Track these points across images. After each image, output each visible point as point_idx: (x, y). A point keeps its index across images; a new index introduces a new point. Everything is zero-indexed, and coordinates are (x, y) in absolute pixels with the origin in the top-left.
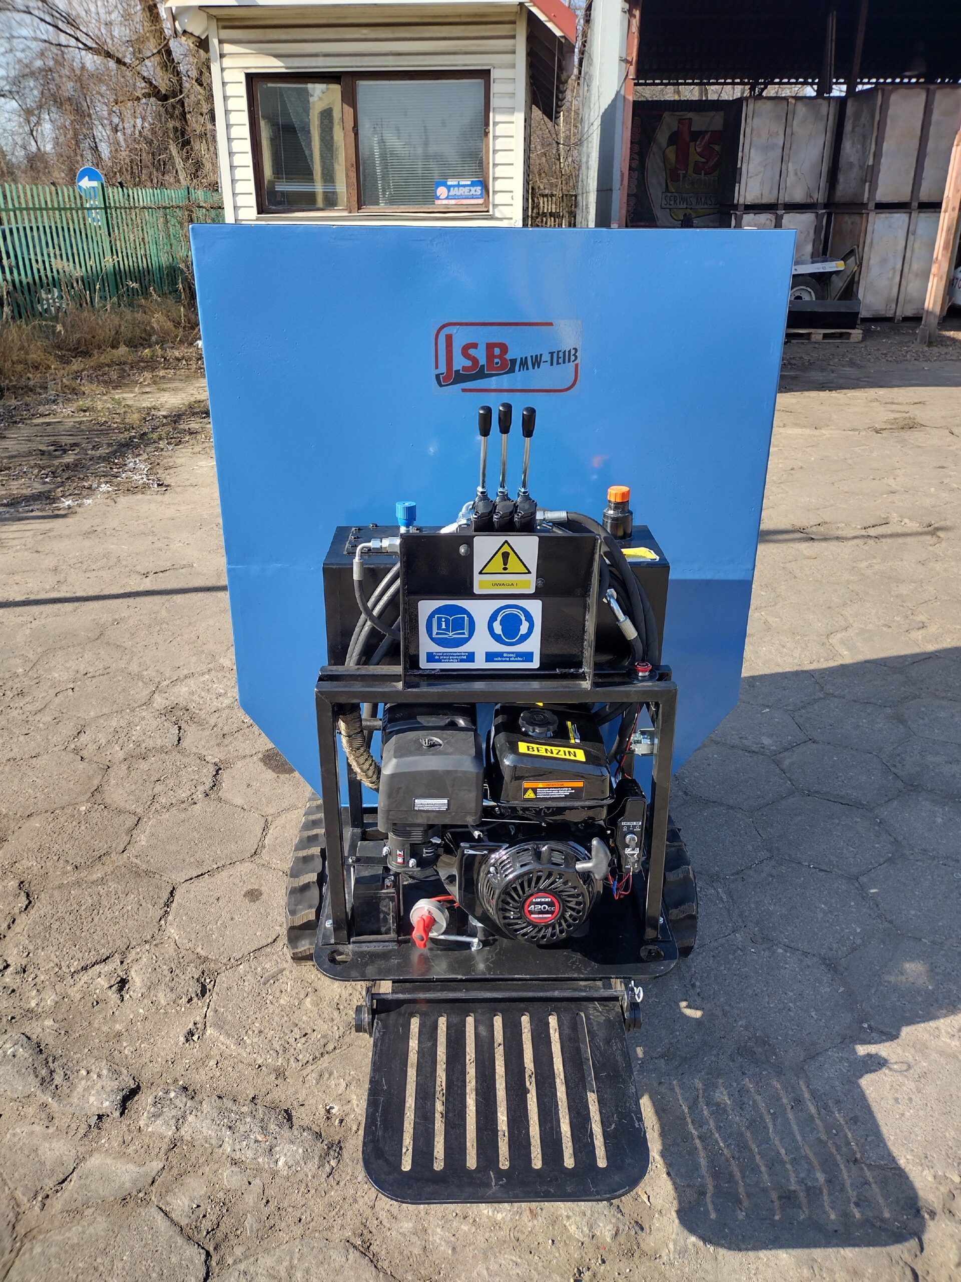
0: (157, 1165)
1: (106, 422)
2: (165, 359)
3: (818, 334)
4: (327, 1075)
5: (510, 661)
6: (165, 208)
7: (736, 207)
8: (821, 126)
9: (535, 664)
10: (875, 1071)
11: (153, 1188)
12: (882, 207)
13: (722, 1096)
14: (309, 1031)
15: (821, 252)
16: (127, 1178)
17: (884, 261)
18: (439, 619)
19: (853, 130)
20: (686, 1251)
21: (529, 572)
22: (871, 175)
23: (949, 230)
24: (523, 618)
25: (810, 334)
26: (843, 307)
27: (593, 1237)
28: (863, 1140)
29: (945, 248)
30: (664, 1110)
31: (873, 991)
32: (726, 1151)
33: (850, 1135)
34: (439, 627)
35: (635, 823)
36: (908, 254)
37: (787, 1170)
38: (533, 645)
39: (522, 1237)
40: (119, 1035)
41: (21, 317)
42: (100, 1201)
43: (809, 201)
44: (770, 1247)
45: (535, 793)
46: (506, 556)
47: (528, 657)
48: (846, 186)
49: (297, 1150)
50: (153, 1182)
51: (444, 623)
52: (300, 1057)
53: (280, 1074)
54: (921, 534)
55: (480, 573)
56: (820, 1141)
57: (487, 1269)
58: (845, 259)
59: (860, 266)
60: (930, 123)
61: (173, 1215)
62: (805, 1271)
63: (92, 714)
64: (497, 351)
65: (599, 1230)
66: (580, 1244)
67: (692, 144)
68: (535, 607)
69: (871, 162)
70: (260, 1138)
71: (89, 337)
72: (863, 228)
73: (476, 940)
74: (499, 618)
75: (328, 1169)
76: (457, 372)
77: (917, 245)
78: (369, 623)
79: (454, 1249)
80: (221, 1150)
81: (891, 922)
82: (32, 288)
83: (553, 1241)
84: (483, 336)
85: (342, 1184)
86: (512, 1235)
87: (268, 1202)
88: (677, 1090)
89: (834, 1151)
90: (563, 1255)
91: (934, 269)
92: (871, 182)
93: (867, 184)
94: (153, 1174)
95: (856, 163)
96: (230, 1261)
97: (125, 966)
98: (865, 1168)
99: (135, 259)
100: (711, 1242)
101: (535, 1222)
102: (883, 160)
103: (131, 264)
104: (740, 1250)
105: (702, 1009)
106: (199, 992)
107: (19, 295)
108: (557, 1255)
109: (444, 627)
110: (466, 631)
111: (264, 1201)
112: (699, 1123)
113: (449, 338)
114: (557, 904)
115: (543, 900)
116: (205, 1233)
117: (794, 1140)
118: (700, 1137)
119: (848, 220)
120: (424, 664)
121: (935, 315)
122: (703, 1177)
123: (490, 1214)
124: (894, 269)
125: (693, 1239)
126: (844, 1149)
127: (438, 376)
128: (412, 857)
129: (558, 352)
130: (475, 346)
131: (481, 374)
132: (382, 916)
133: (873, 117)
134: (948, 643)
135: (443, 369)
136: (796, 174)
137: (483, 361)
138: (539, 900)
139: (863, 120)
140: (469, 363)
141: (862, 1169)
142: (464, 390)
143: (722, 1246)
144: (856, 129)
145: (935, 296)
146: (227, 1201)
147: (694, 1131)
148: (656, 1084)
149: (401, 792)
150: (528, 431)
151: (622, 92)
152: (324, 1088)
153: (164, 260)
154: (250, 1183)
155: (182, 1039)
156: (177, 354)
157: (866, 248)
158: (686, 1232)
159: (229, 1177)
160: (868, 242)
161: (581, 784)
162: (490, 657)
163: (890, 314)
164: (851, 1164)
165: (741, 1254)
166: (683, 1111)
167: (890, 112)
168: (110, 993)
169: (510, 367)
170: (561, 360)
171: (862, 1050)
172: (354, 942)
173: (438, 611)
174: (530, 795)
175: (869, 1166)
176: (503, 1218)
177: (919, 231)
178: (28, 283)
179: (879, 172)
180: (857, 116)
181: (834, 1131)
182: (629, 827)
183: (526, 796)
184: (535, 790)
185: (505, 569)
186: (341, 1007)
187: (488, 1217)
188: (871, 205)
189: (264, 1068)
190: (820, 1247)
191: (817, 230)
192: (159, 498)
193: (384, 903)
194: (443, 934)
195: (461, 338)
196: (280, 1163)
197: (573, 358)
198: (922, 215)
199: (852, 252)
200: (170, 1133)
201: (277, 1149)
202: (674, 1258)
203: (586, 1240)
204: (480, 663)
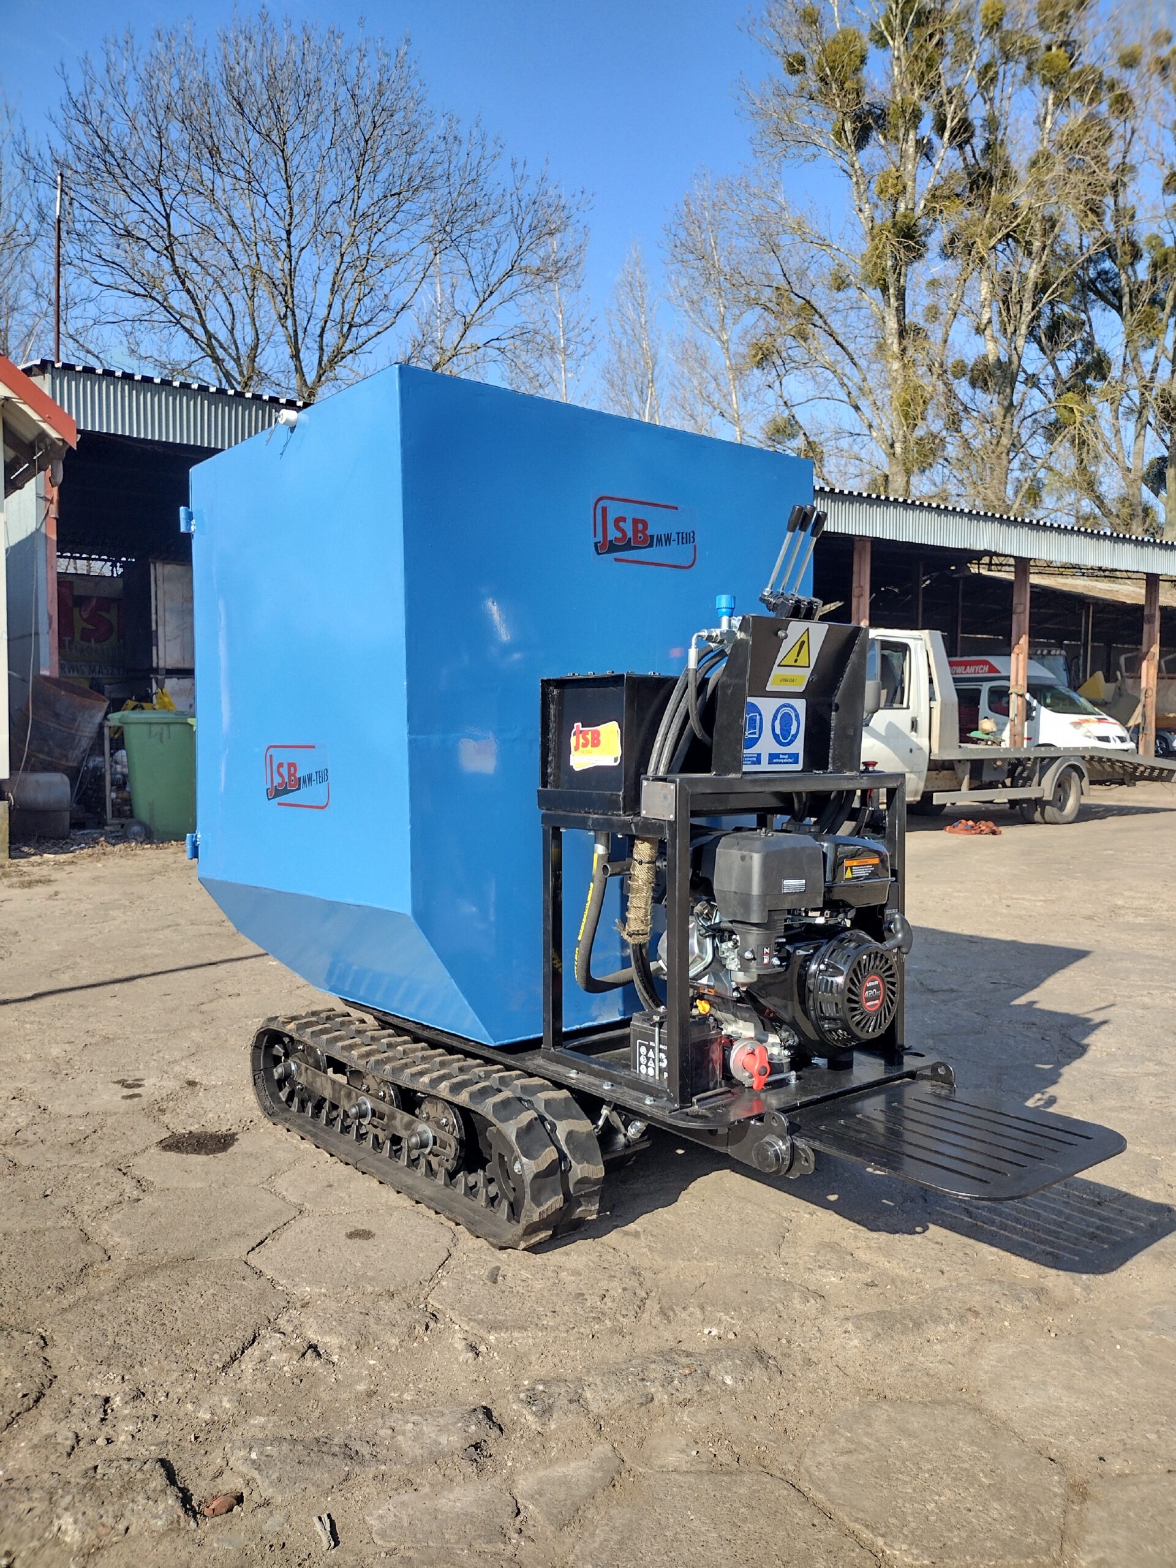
4: (670, 1313)
5: (784, 763)
7: (156, 671)
9: (799, 767)
14: (604, 1292)
21: (810, 666)
24: (794, 718)
38: (799, 745)
45: (852, 871)
46: (802, 644)
47: (794, 757)
49: (734, 1364)
50: (622, 1460)
52: (624, 1312)
55: (779, 665)
64: (640, 526)
67: (76, 610)
68: (802, 706)
73: (792, 1075)
74: (779, 718)
75: (773, 1368)
76: (611, 541)
84: (631, 512)
85: (798, 1374)
110: (757, 731)
111: (751, 1418)
113: (604, 510)
114: (881, 987)
115: (873, 984)
127: (596, 544)
129: (683, 533)
130: (623, 519)
131: (628, 547)
135: (600, 538)
137: (630, 534)
138: (871, 984)
140: (620, 535)
142: (616, 560)
146: (717, 1435)
149: (774, 872)
151: (43, 530)
155: (469, 1356)
161: (876, 860)
162: (773, 758)
169: (650, 542)
170: (684, 541)
174: (849, 874)
183: (847, 876)
184: (851, 868)
185: (796, 661)
195: (615, 510)
196: (729, 1382)
197: (692, 540)
201: (713, 1372)
204: (765, 766)
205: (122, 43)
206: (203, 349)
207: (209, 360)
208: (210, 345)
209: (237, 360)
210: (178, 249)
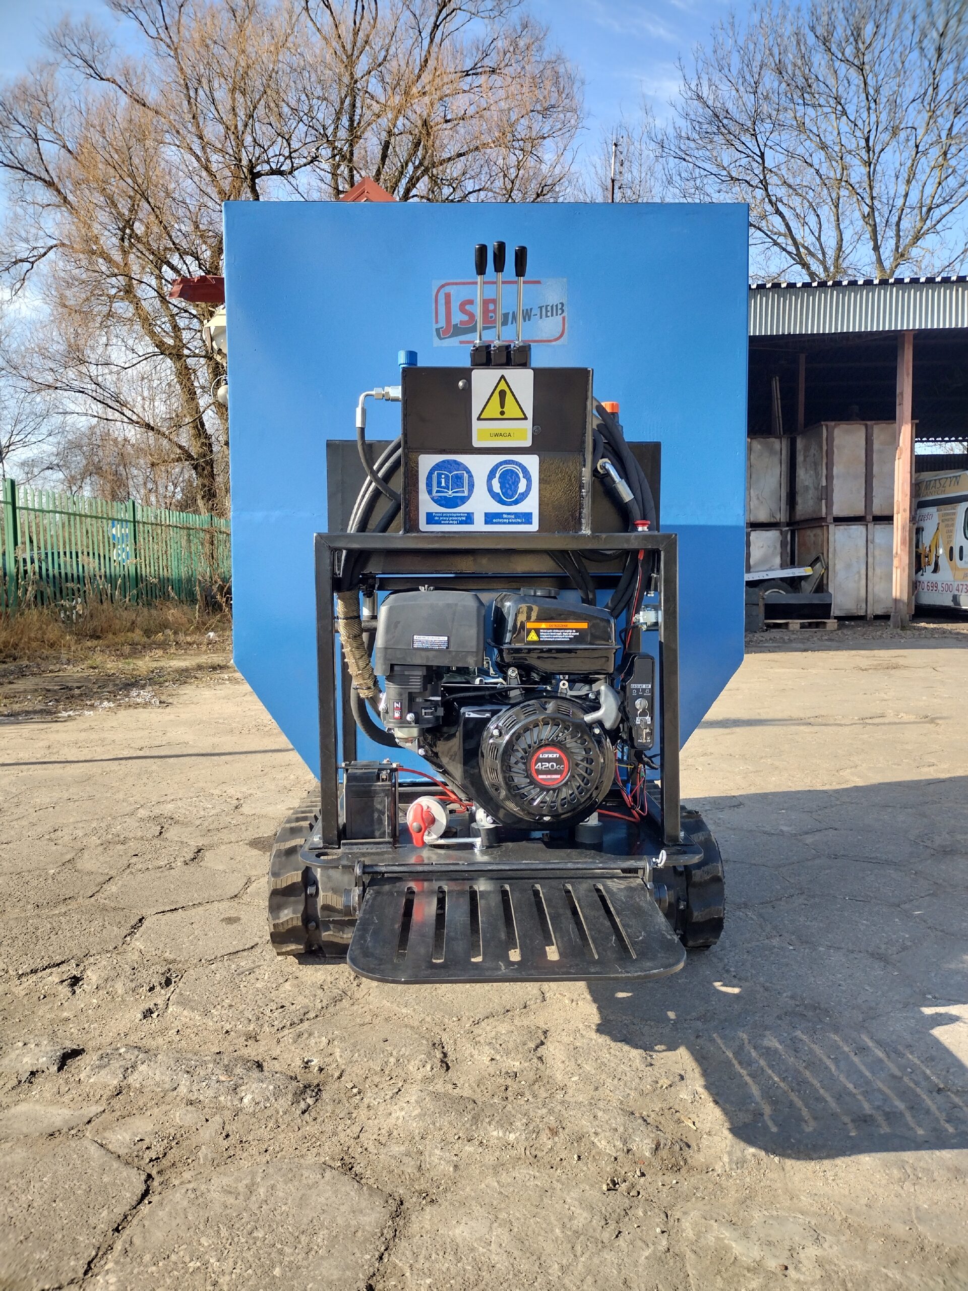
0: (95, 1109)
1: (114, 674)
2: (177, 643)
3: (795, 624)
4: (306, 1035)
5: (509, 523)
6: (189, 529)
8: (776, 460)
9: (534, 527)
10: (946, 1024)
11: (89, 1127)
12: (839, 520)
13: (771, 1042)
14: (287, 1004)
15: (789, 563)
16: (59, 1118)
17: (848, 566)
18: (439, 476)
19: (805, 460)
20: (745, 1162)
21: (526, 418)
22: (826, 493)
23: (903, 528)
24: (521, 475)
25: (787, 624)
26: (816, 599)
27: (628, 1151)
28: (944, 1073)
29: (903, 543)
30: (704, 1058)
31: (933, 975)
32: (782, 1084)
33: (928, 1072)
34: (439, 483)
35: (644, 686)
36: (870, 560)
37: (858, 1100)
38: (531, 505)
39: (540, 1154)
40: (68, 1019)
41: (43, 604)
42: (22, 1137)
43: (773, 520)
44: (848, 1153)
45: (538, 635)
46: (502, 394)
47: (526, 518)
48: (804, 507)
49: (267, 1087)
50: (89, 1122)
51: (443, 481)
52: (276, 1023)
53: (253, 1037)
54: (919, 723)
55: (479, 419)
56: (894, 1077)
57: (498, 1182)
58: (812, 565)
59: (827, 568)
60: (872, 451)
61: (110, 1147)
62: (895, 1172)
63: (71, 820)
64: (491, 306)
65: (635, 1145)
66: (613, 1158)
68: (532, 463)
69: (824, 484)
70: (222, 1078)
71: (105, 626)
72: (825, 539)
73: (478, 841)
74: (498, 475)
75: (303, 1105)
76: (456, 326)
77: (877, 553)
78: (374, 484)
79: (456, 1166)
80: (175, 1093)
81: (942, 931)
82: (57, 581)
83: (579, 1157)
85: (319, 1120)
86: (528, 1153)
87: (227, 1136)
88: (719, 1041)
89: (912, 1085)
90: (592, 1169)
91: (896, 562)
92: (826, 499)
93: (824, 501)
94: (91, 1115)
95: (811, 485)
96: (177, 1182)
97: (81, 968)
98: (952, 1096)
99: (156, 568)
100: (774, 1153)
101: (556, 1139)
102: (835, 482)
103: (152, 571)
104: (813, 1159)
105: (741, 987)
106: (163, 982)
107: (43, 583)
108: (585, 1168)
109: (443, 484)
110: (465, 489)
111: (224, 1135)
112: (747, 1063)
113: (448, 296)
114: (566, 762)
115: (550, 756)
116: (148, 1160)
117: (862, 1075)
118: (749, 1075)
119: (810, 535)
120: (423, 526)
121: (904, 603)
122: (757, 1103)
123: (501, 1134)
124: (859, 572)
125: (752, 1150)
126: (924, 1083)
127: (437, 330)
128: (409, 712)
129: (547, 306)
130: (471, 302)
132: (376, 815)
133: (821, 448)
134: (960, 773)
135: (442, 323)
136: (758, 498)
138: (546, 756)
139: (812, 451)
140: (465, 318)
141: (948, 1096)
142: (462, 342)
143: (789, 1157)
144: (808, 459)
145: (901, 585)
146: (178, 1136)
147: (741, 1071)
148: (692, 1038)
149: (400, 626)
150: (520, 270)
152: (302, 1046)
153: (184, 572)
154: (207, 1120)
155: (140, 1016)
156: (189, 639)
157: (830, 555)
158: (742, 1145)
159: (181, 1116)
160: (831, 550)
161: (584, 625)
162: (490, 518)
163: (862, 613)
164: (935, 1094)
165: (813, 1163)
166: (727, 1056)
167: (835, 443)
168: (60, 988)
169: (504, 320)
170: (549, 314)
171: (928, 1011)
172: (344, 844)
173: (438, 467)
174: (533, 637)
175: (957, 1093)
176: (517, 1138)
177: (877, 541)
178: (54, 576)
179: (833, 491)
180: (807, 449)
181: (909, 1070)
182: (638, 690)
183: (529, 639)
184: (537, 631)
185: (502, 413)
186: (325, 988)
187: (498, 1138)
188: (830, 519)
189: (232, 1033)
190: (909, 1150)
191: (783, 544)
192: (160, 710)
193: (377, 800)
194: (442, 837)
195: (460, 294)
196: (245, 1100)
197: (560, 311)
198: (877, 526)
199: (817, 560)
200: (115, 1082)
201: (243, 1088)
202: (731, 1169)
203: (621, 1156)
204: (479, 525)
205: (726, 25)
206: (794, 259)
207: (799, 267)
208: (799, 254)
209: (823, 263)
210: (772, 180)
